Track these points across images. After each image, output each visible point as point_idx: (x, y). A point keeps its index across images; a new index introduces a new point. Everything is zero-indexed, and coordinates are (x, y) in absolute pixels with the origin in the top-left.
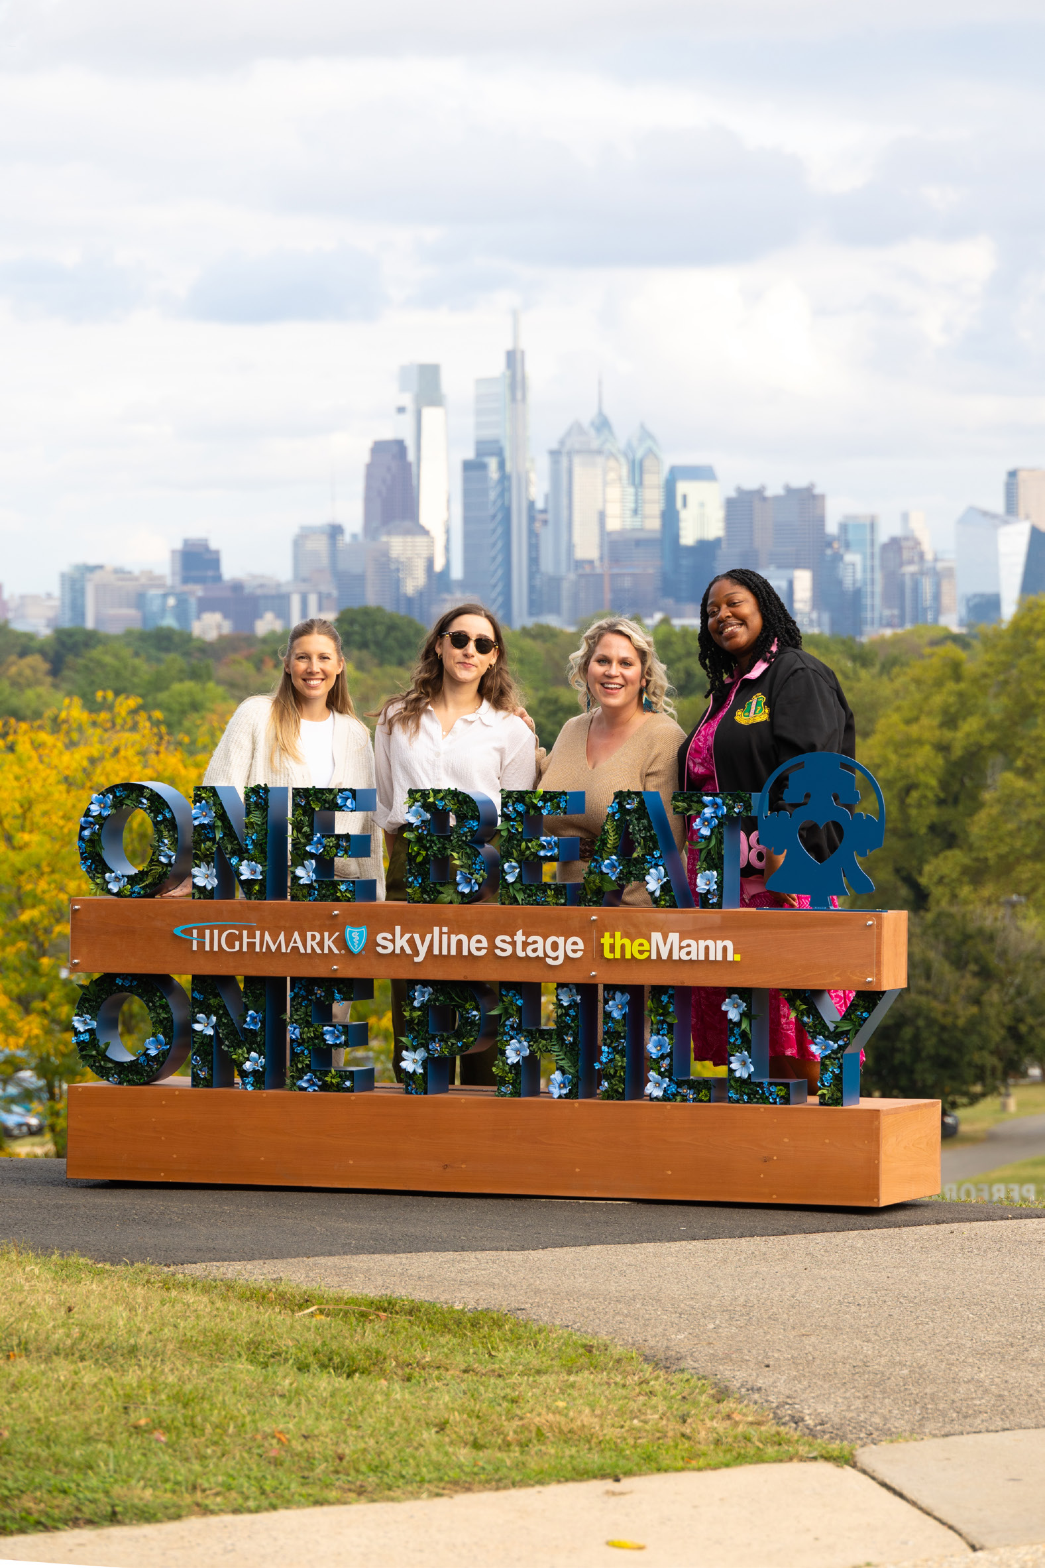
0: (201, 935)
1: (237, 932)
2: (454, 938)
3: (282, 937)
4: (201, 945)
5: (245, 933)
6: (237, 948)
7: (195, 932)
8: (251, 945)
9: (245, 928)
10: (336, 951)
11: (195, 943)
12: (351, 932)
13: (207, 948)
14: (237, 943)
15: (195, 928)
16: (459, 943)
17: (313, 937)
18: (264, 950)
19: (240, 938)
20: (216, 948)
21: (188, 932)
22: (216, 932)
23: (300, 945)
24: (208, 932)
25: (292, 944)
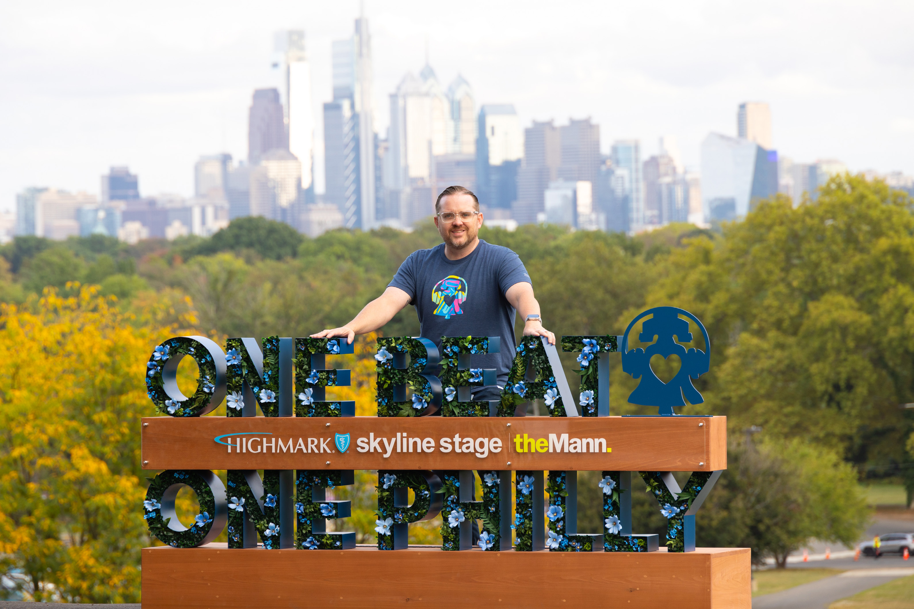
0: (234, 442)
1: (259, 440)
2: (411, 441)
3: (291, 442)
4: (234, 448)
5: (265, 440)
6: (259, 450)
7: (229, 440)
8: (269, 448)
9: (265, 436)
10: (329, 451)
11: (229, 447)
12: (339, 438)
13: (238, 451)
14: (259, 447)
15: (229, 437)
16: (415, 443)
17: (313, 442)
18: (278, 451)
19: (261, 443)
20: (244, 451)
21: (225, 440)
22: (244, 440)
23: (303, 447)
24: (238, 440)
25: (297, 447)
